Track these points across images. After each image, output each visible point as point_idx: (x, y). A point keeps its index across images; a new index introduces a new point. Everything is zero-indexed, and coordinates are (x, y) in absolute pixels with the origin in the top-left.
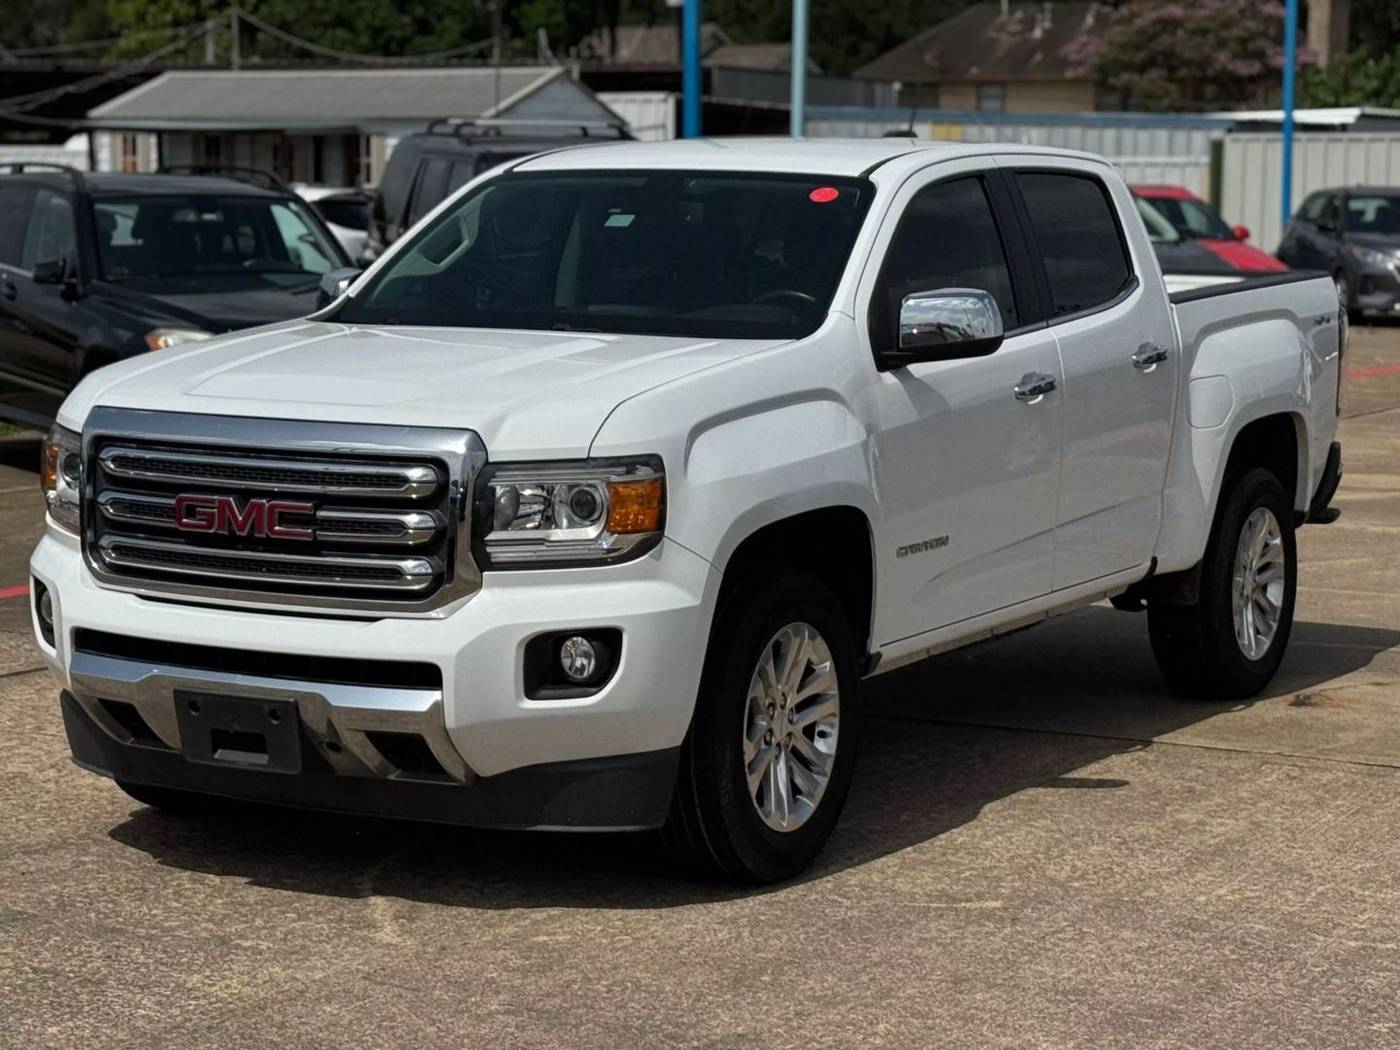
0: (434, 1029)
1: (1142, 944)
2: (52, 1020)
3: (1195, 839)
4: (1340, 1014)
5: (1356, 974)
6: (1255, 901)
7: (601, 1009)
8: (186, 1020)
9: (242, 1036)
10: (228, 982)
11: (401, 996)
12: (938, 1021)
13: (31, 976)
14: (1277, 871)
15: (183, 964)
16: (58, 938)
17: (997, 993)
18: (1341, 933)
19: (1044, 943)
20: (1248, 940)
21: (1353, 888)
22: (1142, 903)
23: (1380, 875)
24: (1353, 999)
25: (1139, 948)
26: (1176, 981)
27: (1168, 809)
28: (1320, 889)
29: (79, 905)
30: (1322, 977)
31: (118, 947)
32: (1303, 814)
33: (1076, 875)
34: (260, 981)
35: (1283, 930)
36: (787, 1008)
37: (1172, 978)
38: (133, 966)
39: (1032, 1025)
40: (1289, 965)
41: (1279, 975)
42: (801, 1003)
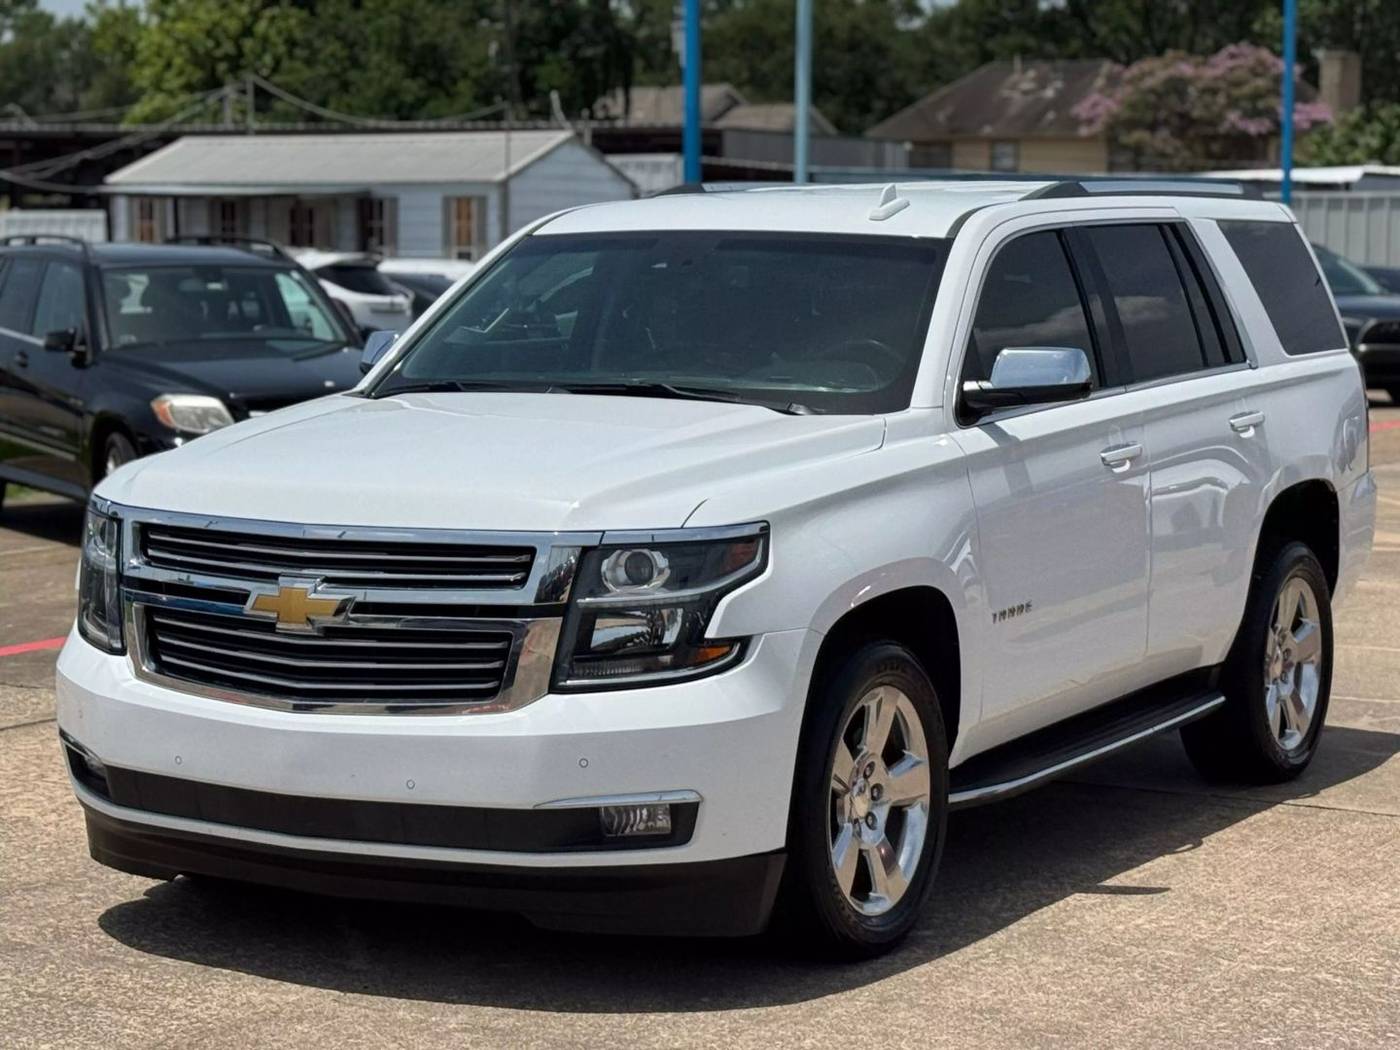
0: (396, 1045)
1: (1059, 968)
2: (45, 1038)
4: (1234, 1029)
5: (1253, 995)
6: (1170, 929)
7: (551, 1027)
8: (168, 1038)
10: (209, 1004)
11: (367, 1016)
12: (860, 1037)
13: (27, 999)
14: (1195, 902)
15: (167, 989)
16: (53, 966)
17: (918, 1012)
18: (1245, 957)
20: (1158, 964)
21: (1263, 918)
22: (1064, 932)
23: (1290, 906)
24: (1247, 1016)
25: (1056, 971)
26: (1085, 1001)
28: (1232, 918)
29: (74, 936)
30: (1221, 997)
31: (109, 974)
32: (1228, 851)
34: (238, 1004)
35: (1190, 955)
36: (723, 1025)
37: (1082, 998)
38: (121, 990)
39: (947, 1040)
40: (1192, 986)
41: (1183, 995)
42: (735, 1021)
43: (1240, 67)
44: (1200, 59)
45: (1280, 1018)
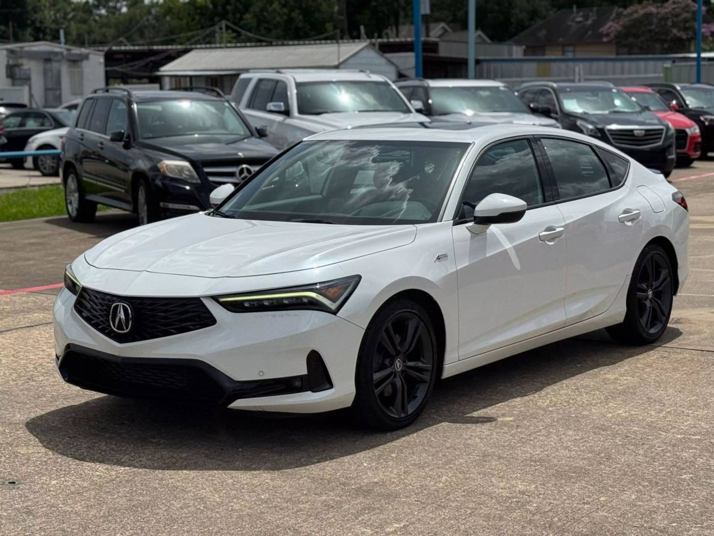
0: (232, 481)
1: (577, 437)
2: (55, 478)
3: (612, 387)
4: (668, 470)
5: (678, 451)
6: (636, 416)
8: (117, 477)
9: (142, 485)
12: (471, 475)
14: (648, 402)
17: (503, 461)
18: (675, 431)
19: (530, 437)
20: (629, 435)
21: (684, 410)
22: (580, 418)
23: (698, 403)
24: (675, 463)
25: (576, 439)
26: (590, 455)
27: (602, 372)
28: (668, 410)
30: (661, 452)
32: (666, 374)
33: (552, 404)
35: (646, 430)
36: (401, 469)
37: (588, 453)
40: (646, 447)
41: (641, 452)
42: (408, 467)
43: (678, 8)
44: (659, 5)
45: (692, 464)
